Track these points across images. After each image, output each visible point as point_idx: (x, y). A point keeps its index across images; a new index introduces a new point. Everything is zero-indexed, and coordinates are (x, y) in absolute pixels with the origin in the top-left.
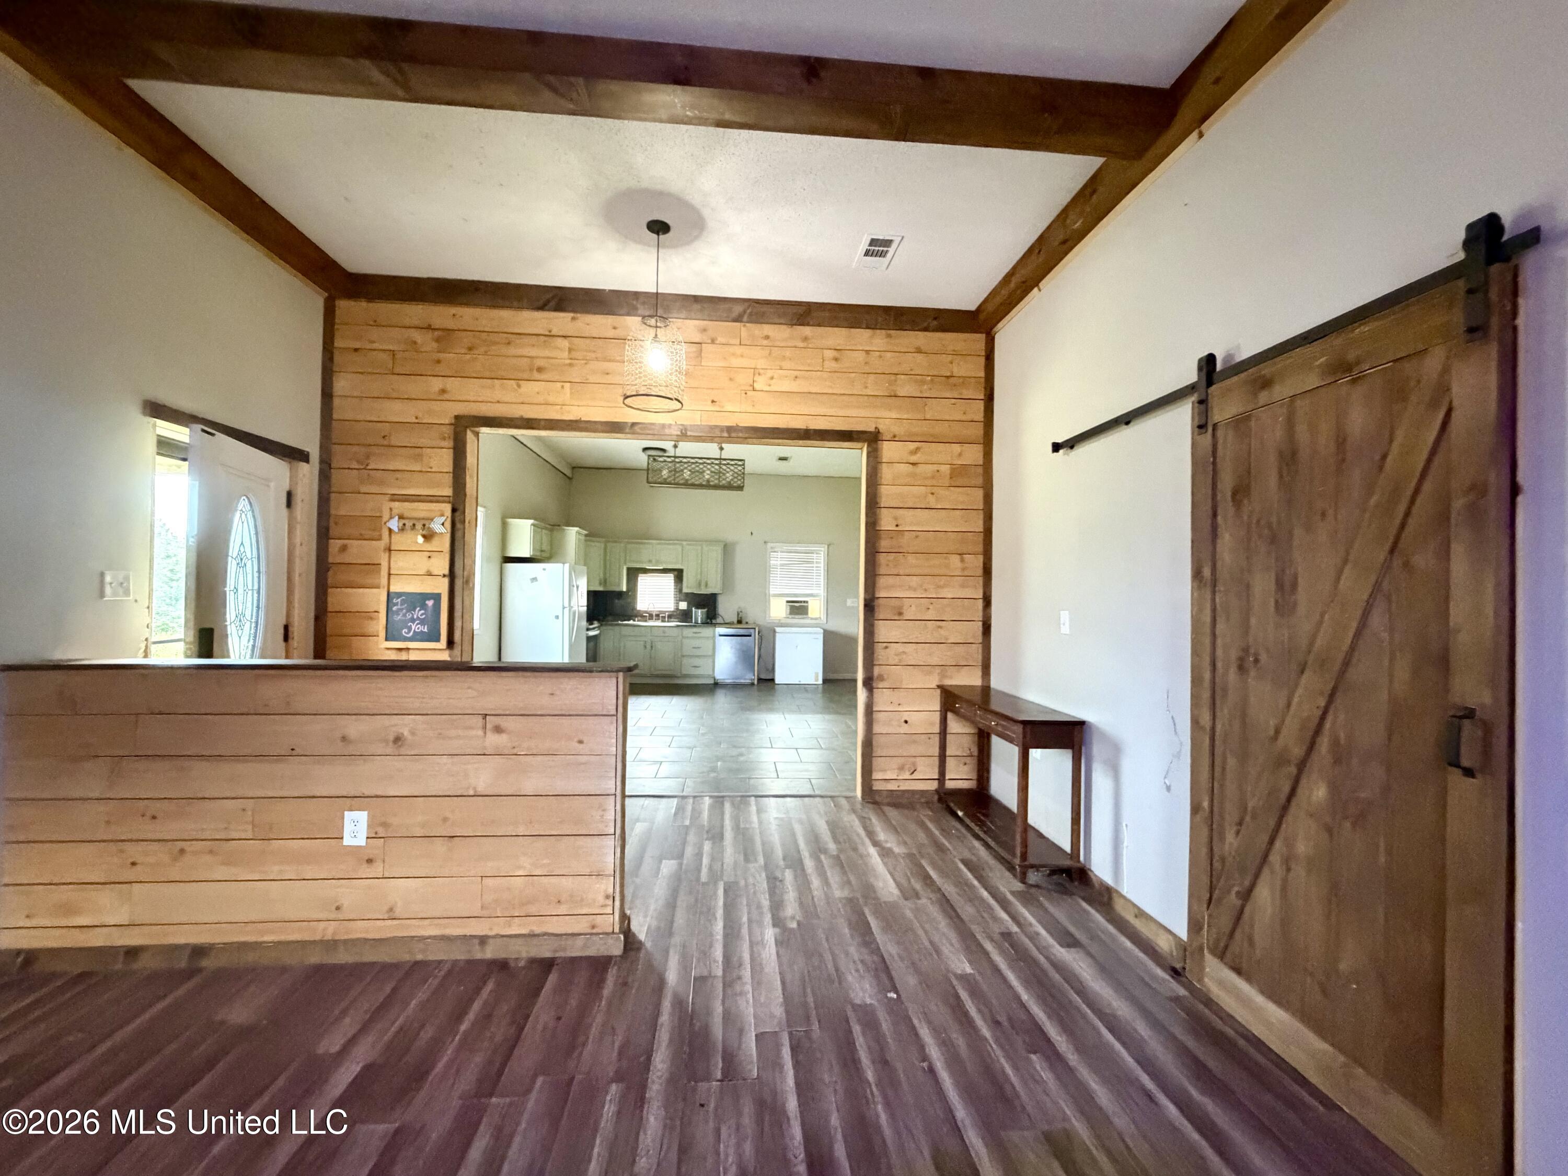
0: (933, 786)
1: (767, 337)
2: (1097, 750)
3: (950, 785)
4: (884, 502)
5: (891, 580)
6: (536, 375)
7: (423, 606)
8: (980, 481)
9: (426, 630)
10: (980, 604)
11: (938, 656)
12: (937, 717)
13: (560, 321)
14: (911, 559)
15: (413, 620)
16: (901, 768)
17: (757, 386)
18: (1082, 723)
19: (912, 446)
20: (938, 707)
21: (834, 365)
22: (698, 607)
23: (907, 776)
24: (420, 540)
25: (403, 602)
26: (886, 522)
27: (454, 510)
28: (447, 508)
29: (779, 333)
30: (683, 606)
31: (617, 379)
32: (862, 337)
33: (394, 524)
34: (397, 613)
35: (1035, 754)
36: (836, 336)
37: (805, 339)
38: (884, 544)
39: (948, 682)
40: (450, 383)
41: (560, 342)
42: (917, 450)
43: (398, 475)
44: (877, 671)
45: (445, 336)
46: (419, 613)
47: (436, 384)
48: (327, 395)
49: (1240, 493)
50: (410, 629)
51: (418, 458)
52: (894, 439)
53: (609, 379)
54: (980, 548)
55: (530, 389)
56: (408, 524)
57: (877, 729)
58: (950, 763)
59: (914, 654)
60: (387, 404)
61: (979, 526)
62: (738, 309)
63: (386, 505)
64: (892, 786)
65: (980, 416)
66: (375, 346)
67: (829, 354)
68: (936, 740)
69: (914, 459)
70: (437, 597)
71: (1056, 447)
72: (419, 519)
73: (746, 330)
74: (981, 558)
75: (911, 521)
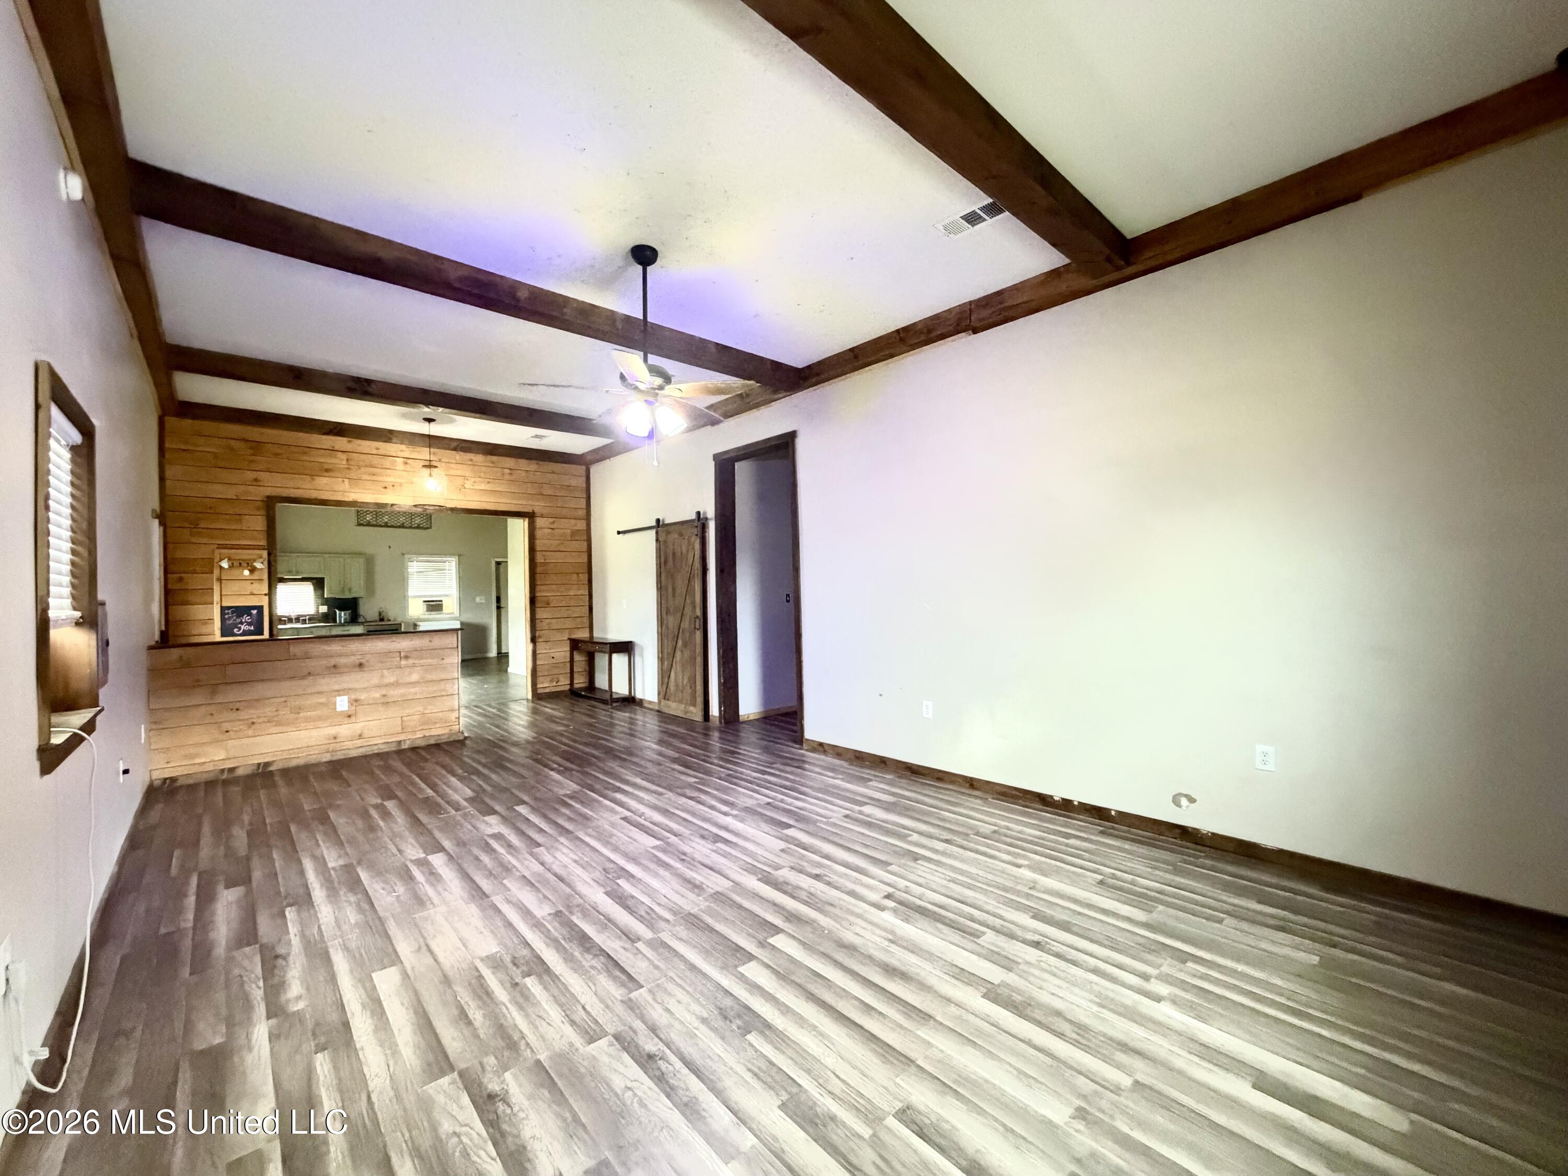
0: (568, 687)
1: (471, 460)
2: (637, 651)
3: (576, 686)
4: (538, 548)
5: (543, 587)
6: (326, 474)
7: (250, 614)
8: (585, 538)
9: (252, 628)
10: (587, 598)
11: (569, 624)
12: (568, 654)
13: (340, 442)
14: (553, 576)
15: (242, 623)
16: (551, 681)
17: (466, 486)
18: (631, 642)
19: (551, 520)
20: (568, 649)
21: (507, 477)
22: (341, 610)
23: (555, 684)
24: (246, 573)
25: (233, 612)
26: (539, 558)
27: (269, 554)
28: (265, 554)
29: (479, 458)
30: (324, 609)
31: (381, 479)
32: (523, 464)
33: (225, 564)
34: (229, 618)
35: (615, 656)
36: (510, 462)
37: (493, 463)
38: (539, 569)
39: (574, 637)
40: (262, 475)
41: (340, 455)
42: (553, 523)
43: (223, 532)
44: (537, 634)
45: (256, 446)
46: (246, 618)
47: (251, 475)
48: (162, 479)
49: (666, 562)
50: (240, 629)
51: (240, 521)
52: (542, 516)
53: (375, 478)
54: (586, 570)
55: (322, 481)
56: (237, 564)
57: (538, 662)
58: (576, 676)
59: (555, 624)
60: (210, 487)
61: (586, 560)
62: (454, 444)
63: (217, 552)
64: (547, 690)
65: (584, 506)
66: (200, 449)
67: (507, 471)
68: (568, 665)
69: (552, 526)
70: (260, 609)
71: (619, 533)
72: (244, 560)
73: (459, 456)
74: (587, 576)
75: (554, 558)
